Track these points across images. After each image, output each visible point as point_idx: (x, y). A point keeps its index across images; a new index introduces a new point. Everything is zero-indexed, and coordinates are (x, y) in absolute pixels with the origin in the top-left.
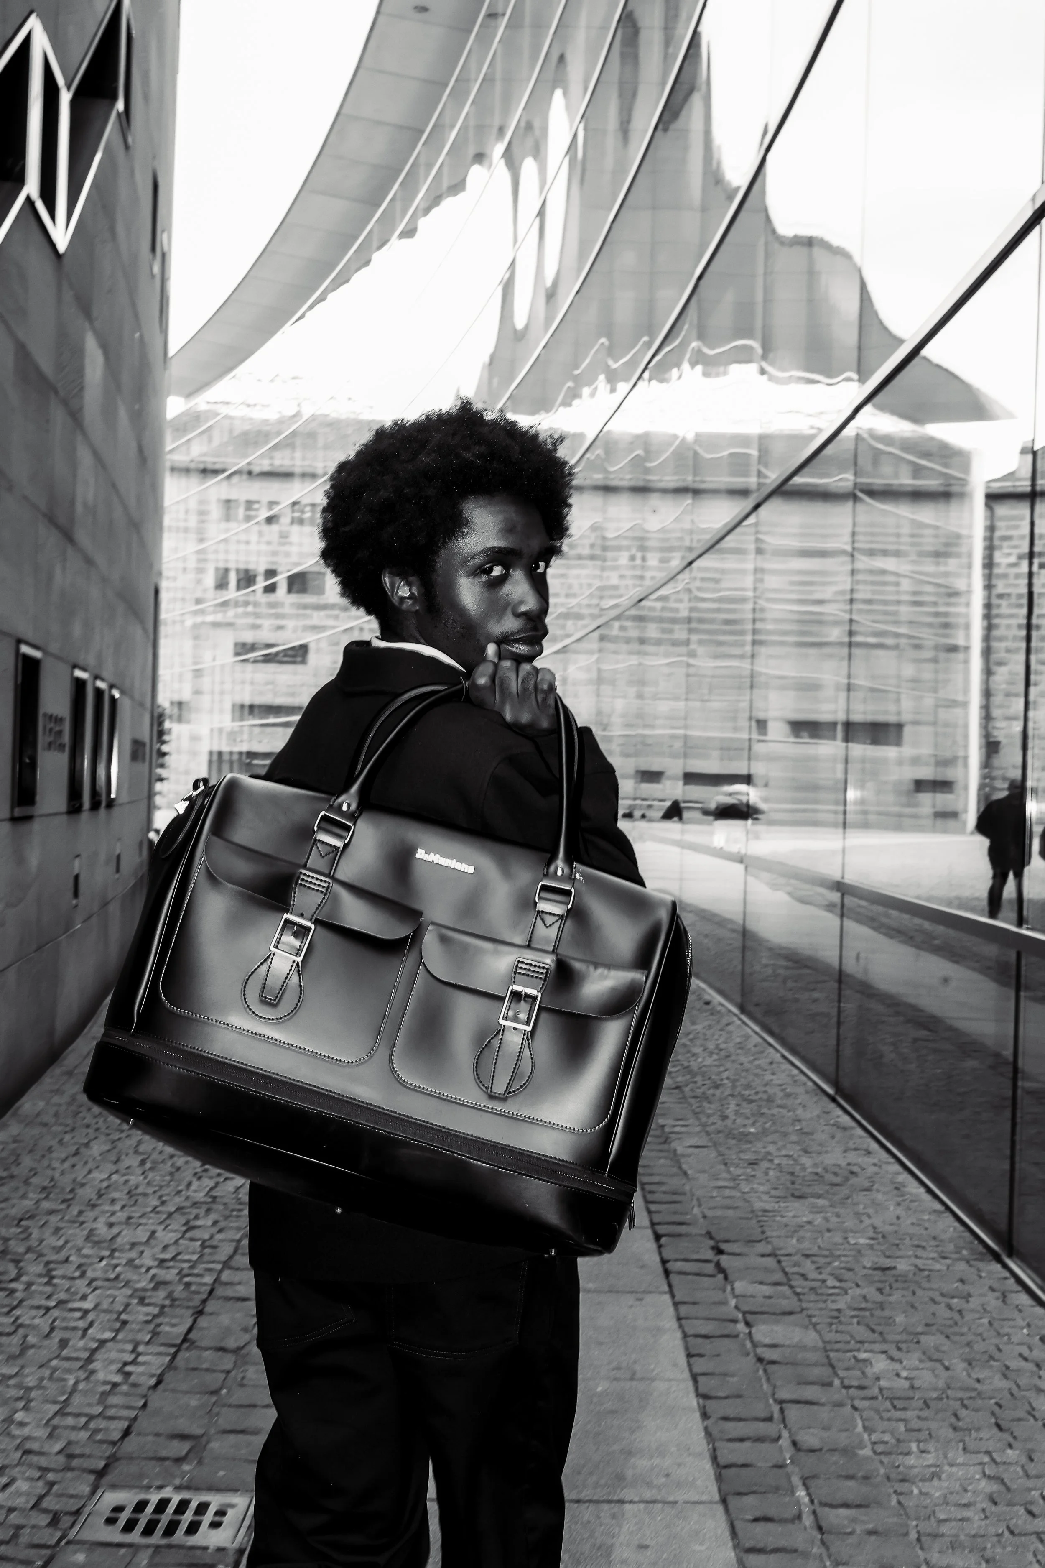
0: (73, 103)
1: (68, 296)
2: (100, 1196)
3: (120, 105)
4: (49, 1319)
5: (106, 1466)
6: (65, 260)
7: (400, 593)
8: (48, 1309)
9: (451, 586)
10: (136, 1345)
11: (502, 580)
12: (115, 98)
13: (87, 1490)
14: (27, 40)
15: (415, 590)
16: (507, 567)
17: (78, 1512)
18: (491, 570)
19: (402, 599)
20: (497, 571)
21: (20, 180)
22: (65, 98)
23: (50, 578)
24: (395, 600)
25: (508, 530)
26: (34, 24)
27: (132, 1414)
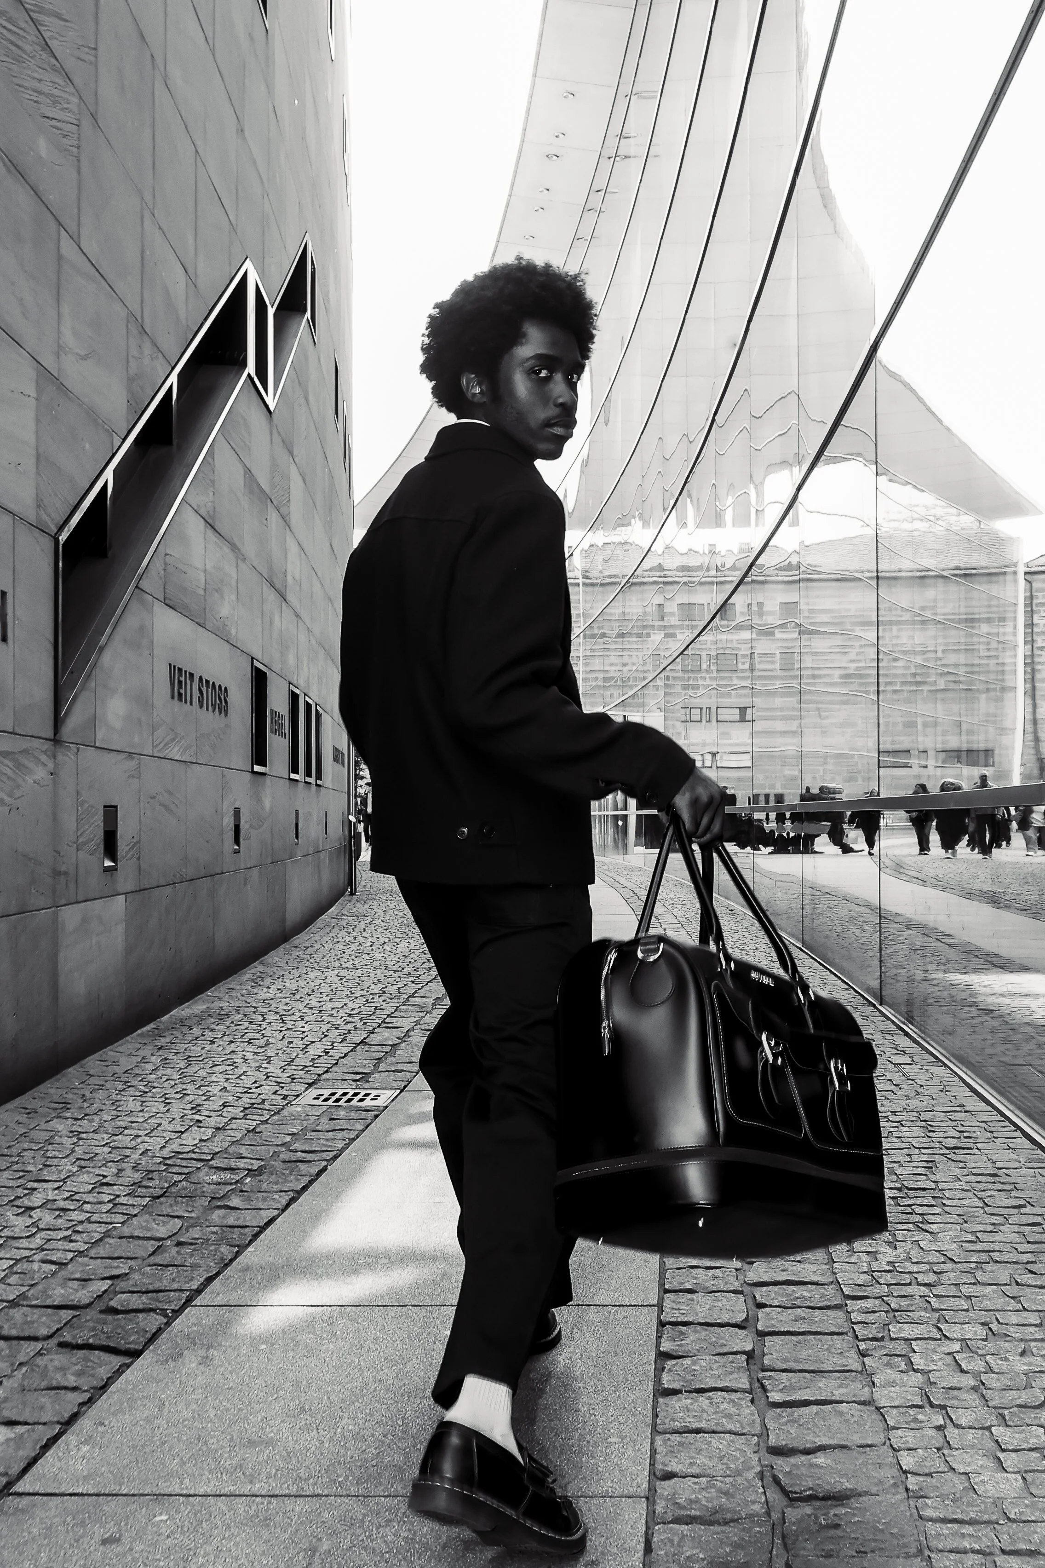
0: (275, 315)
1: (277, 439)
2: (313, 991)
3: (308, 314)
4: (282, 1034)
5: (313, 1083)
6: (274, 416)
7: (473, 391)
8: (281, 1031)
9: (509, 381)
10: (333, 1043)
11: (547, 379)
12: (305, 311)
13: (303, 1089)
14: (245, 275)
15: (484, 387)
16: (551, 371)
17: (298, 1096)
18: (540, 372)
19: (475, 394)
20: (543, 374)
21: (244, 364)
22: (271, 312)
23: (271, 623)
24: (469, 396)
25: (553, 344)
26: (248, 265)
27: (330, 1066)
